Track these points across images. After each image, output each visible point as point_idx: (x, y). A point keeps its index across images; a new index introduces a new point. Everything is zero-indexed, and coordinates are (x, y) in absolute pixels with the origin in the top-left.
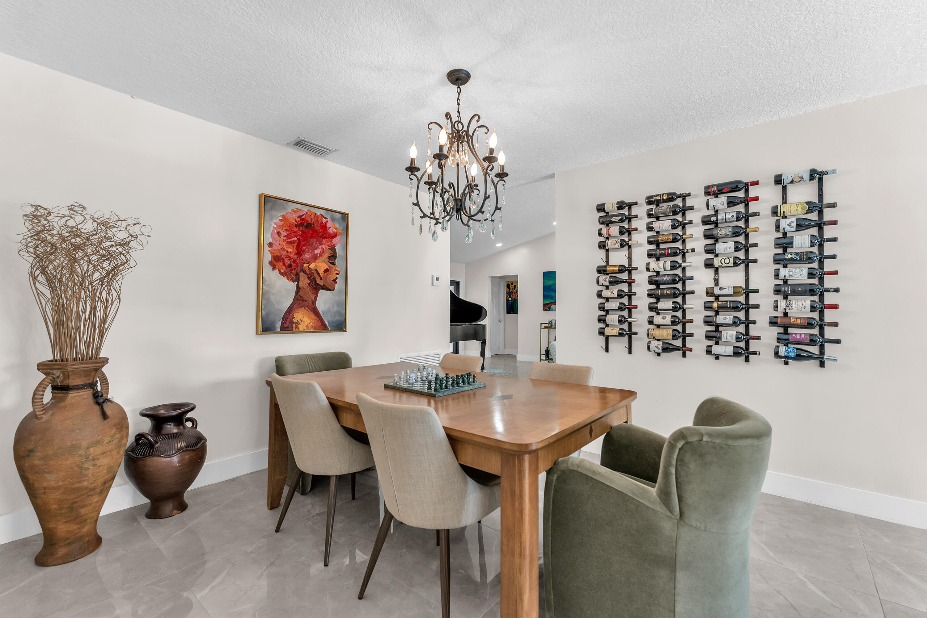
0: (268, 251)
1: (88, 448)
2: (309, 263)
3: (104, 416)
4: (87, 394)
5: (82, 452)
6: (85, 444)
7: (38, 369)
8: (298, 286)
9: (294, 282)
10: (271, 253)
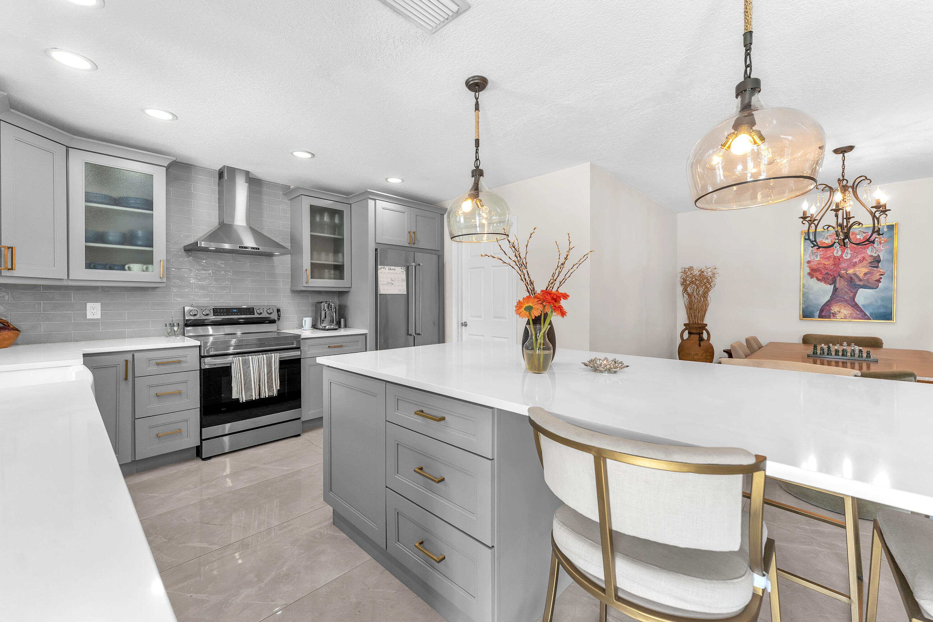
0: (807, 266)
1: (694, 355)
2: (846, 270)
3: (700, 345)
4: (697, 336)
5: (692, 356)
6: (693, 353)
7: (684, 325)
8: (835, 286)
9: (830, 284)
10: (809, 267)
